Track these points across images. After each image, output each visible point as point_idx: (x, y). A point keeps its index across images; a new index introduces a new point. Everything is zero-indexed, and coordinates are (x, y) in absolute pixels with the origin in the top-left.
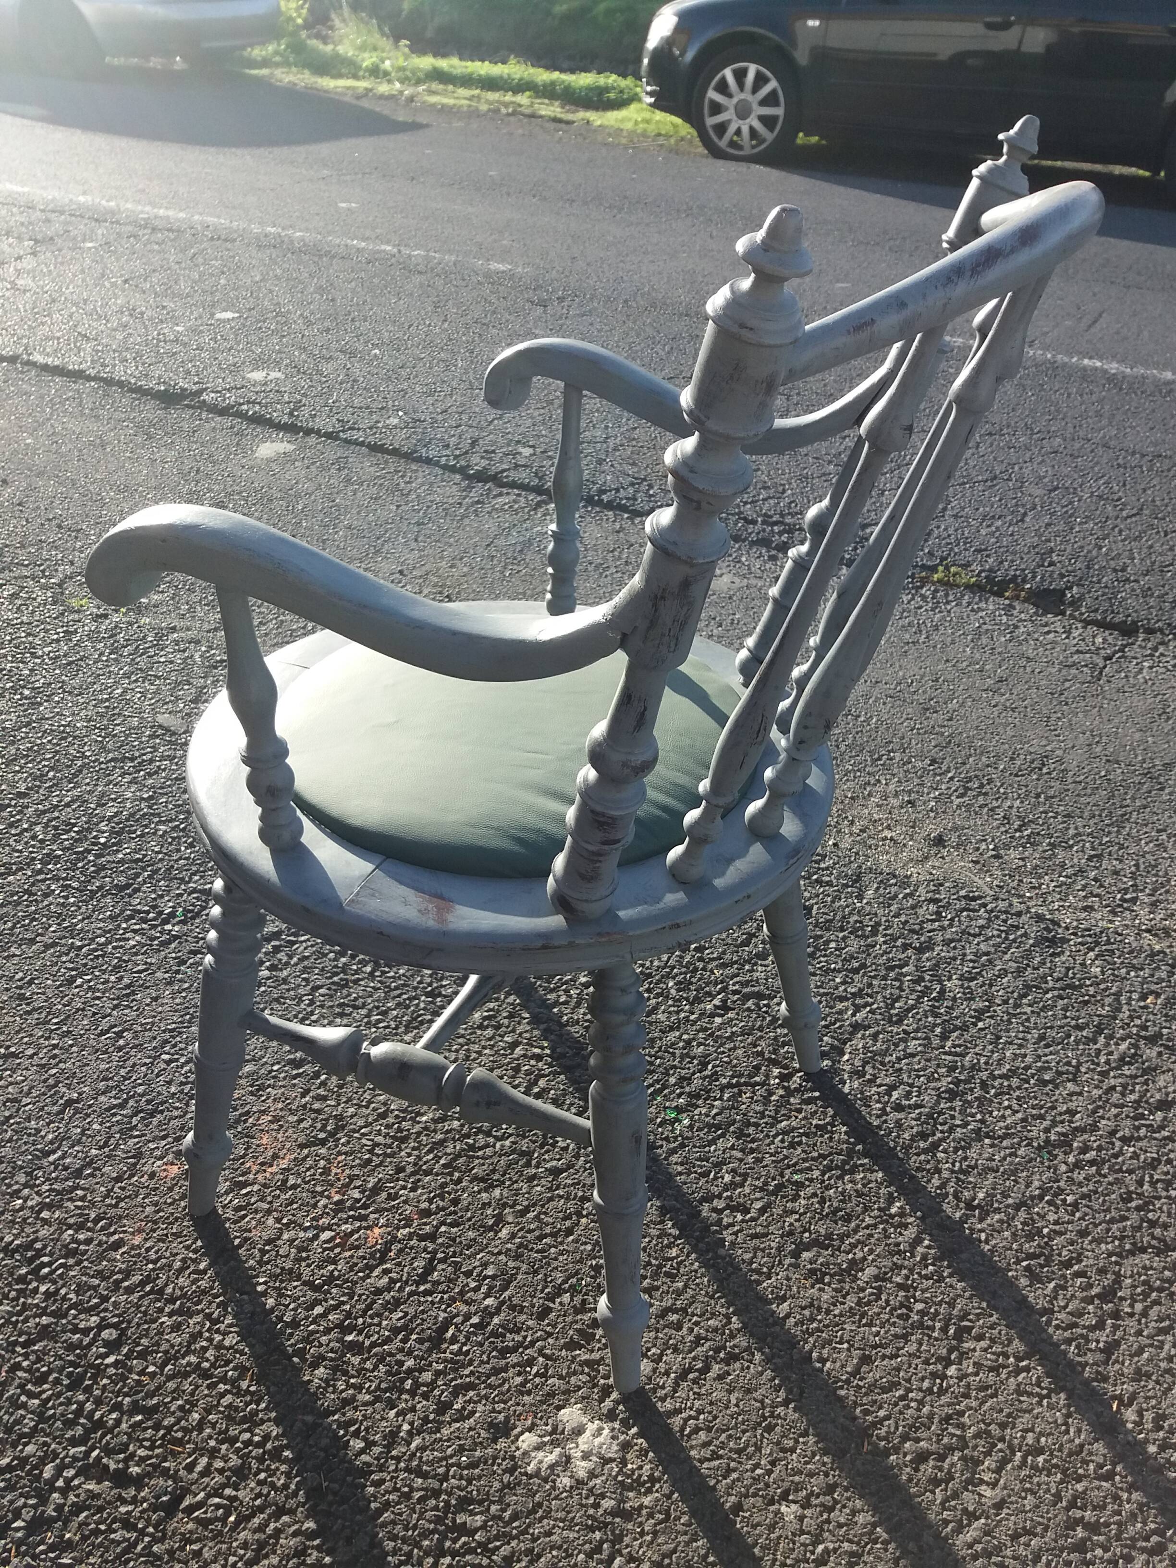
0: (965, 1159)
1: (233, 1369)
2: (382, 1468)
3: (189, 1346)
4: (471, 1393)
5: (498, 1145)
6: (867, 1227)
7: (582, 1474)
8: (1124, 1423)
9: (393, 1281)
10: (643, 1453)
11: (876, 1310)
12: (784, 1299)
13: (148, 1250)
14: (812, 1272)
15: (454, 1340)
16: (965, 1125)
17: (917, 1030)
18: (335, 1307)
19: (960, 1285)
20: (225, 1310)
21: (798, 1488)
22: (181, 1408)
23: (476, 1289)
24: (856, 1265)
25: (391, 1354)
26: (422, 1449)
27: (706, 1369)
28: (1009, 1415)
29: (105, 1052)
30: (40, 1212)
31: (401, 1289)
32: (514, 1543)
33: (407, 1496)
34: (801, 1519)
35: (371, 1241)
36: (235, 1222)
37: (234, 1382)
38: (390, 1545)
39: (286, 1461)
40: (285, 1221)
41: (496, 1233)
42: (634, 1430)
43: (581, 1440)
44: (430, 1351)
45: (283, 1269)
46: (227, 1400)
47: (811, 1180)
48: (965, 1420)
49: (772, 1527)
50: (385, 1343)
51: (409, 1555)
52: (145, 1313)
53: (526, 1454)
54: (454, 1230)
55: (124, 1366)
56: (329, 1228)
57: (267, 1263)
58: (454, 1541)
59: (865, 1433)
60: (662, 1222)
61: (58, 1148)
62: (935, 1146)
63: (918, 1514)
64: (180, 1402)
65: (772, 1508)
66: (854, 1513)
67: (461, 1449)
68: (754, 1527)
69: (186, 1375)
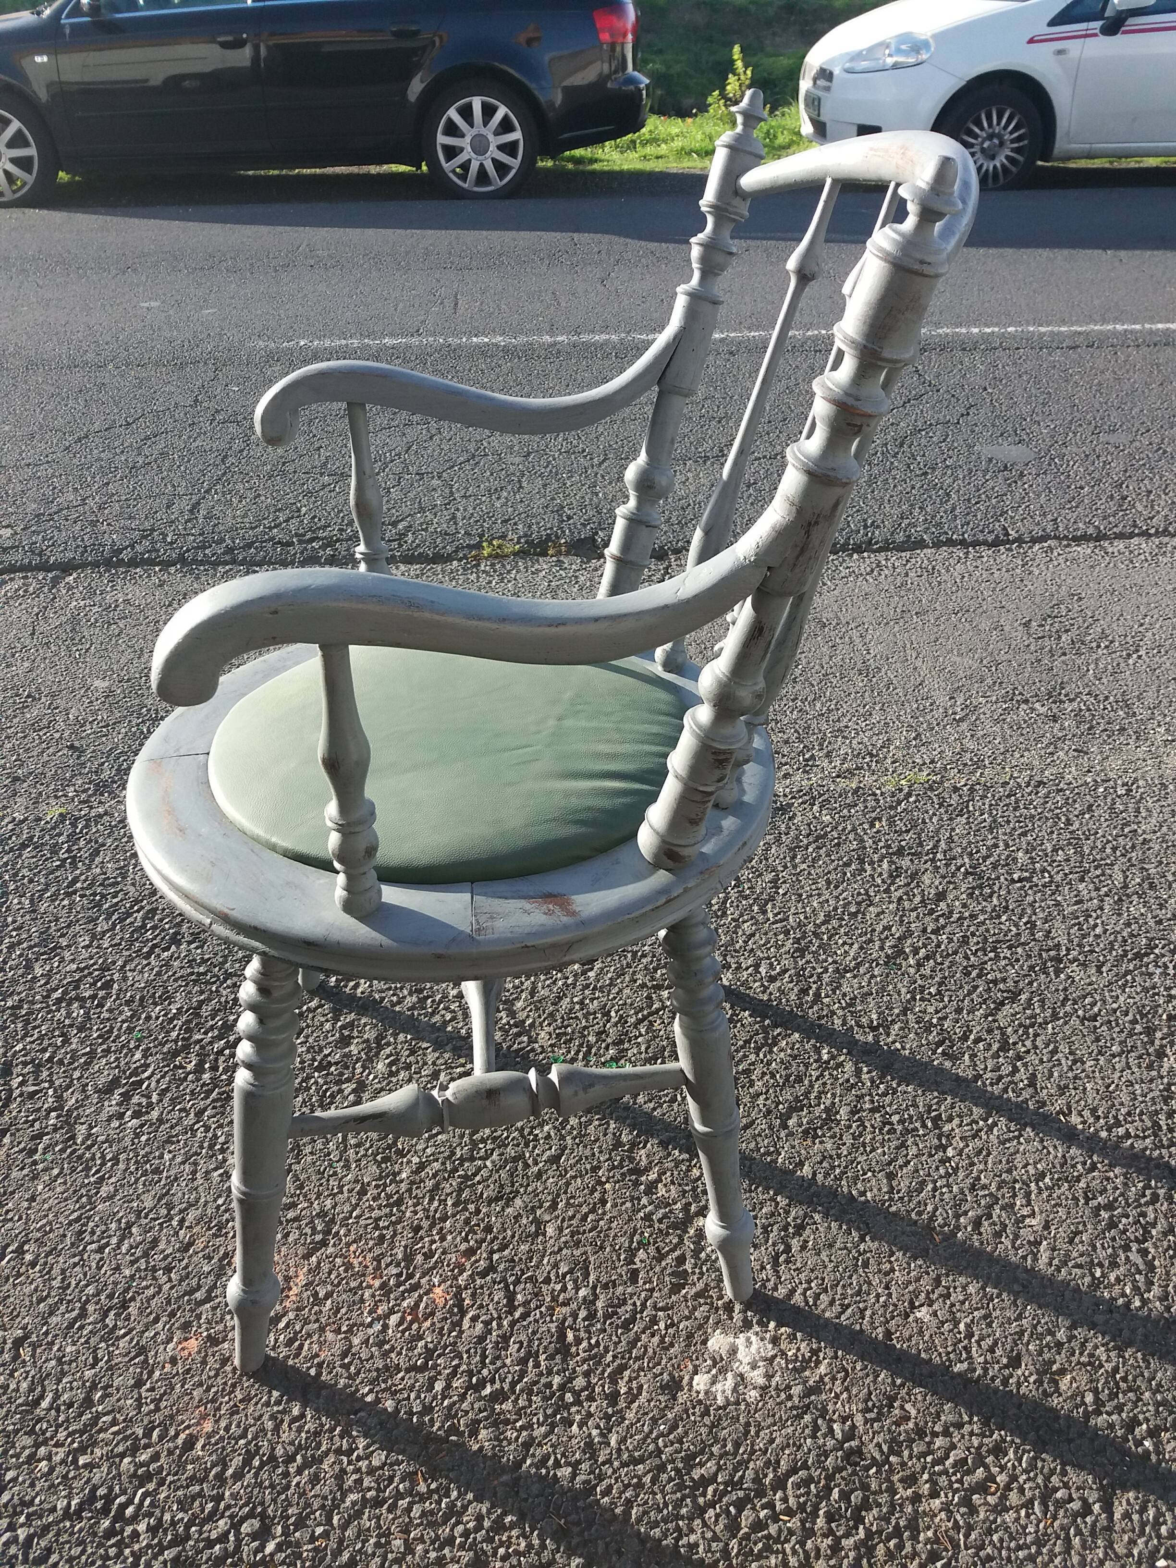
0: (844, 995)
1: (402, 1480)
2: (601, 1478)
3: (340, 1488)
4: (627, 1373)
5: (488, 1163)
6: (817, 1079)
7: (761, 1381)
8: (1075, 1127)
9: (487, 1323)
10: (792, 1338)
11: (870, 1137)
12: (801, 1164)
13: (227, 1429)
14: (806, 1132)
15: (578, 1341)
16: (826, 970)
17: (741, 915)
18: (454, 1373)
19: (910, 1089)
20: (351, 1436)
21: (916, 1294)
22: (378, 1545)
23: (564, 1289)
24: (831, 1112)
25: (536, 1383)
26: (623, 1440)
27: (788, 1249)
28: (1008, 1162)
29: (19, 1275)
30: (75, 1461)
31: (500, 1326)
32: (751, 1465)
33: (640, 1485)
34: (935, 1314)
35: (440, 1302)
36: (297, 1355)
37: (410, 1492)
38: (656, 1532)
39: (513, 1525)
40: (344, 1328)
41: (544, 1235)
42: (772, 1325)
43: (740, 1356)
44: (564, 1360)
45: (377, 1370)
46: (416, 1511)
47: (753, 1064)
48: (984, 1181)
49: (921, 1333)
50: (521, 1377)
51: (678, 1529)
52: (272, 1486)
53: (707, 1393)
54: (506, 1252)
55: (289, 1544)
56: (392, 1312)
57: (358, 1373)
58: (704, 1494)
59: (929, 1228)
60: (669, 1154)
61: (44, 1390)
62: (817, 995)
63: (1005, 1264)
64: (372, 1541)
65: (911, 1319)
66: (964, 1288)
67: (654, 1421)
68: (909, 1339)
69: (359, 1514)
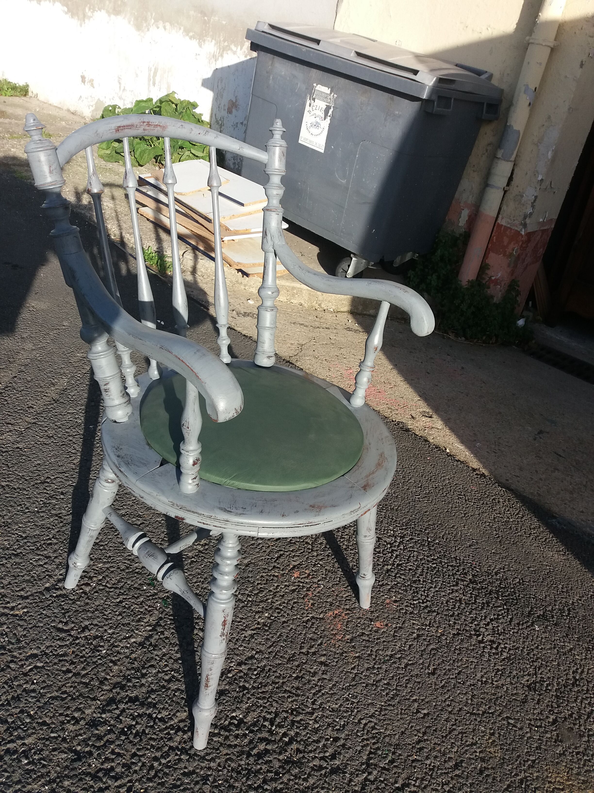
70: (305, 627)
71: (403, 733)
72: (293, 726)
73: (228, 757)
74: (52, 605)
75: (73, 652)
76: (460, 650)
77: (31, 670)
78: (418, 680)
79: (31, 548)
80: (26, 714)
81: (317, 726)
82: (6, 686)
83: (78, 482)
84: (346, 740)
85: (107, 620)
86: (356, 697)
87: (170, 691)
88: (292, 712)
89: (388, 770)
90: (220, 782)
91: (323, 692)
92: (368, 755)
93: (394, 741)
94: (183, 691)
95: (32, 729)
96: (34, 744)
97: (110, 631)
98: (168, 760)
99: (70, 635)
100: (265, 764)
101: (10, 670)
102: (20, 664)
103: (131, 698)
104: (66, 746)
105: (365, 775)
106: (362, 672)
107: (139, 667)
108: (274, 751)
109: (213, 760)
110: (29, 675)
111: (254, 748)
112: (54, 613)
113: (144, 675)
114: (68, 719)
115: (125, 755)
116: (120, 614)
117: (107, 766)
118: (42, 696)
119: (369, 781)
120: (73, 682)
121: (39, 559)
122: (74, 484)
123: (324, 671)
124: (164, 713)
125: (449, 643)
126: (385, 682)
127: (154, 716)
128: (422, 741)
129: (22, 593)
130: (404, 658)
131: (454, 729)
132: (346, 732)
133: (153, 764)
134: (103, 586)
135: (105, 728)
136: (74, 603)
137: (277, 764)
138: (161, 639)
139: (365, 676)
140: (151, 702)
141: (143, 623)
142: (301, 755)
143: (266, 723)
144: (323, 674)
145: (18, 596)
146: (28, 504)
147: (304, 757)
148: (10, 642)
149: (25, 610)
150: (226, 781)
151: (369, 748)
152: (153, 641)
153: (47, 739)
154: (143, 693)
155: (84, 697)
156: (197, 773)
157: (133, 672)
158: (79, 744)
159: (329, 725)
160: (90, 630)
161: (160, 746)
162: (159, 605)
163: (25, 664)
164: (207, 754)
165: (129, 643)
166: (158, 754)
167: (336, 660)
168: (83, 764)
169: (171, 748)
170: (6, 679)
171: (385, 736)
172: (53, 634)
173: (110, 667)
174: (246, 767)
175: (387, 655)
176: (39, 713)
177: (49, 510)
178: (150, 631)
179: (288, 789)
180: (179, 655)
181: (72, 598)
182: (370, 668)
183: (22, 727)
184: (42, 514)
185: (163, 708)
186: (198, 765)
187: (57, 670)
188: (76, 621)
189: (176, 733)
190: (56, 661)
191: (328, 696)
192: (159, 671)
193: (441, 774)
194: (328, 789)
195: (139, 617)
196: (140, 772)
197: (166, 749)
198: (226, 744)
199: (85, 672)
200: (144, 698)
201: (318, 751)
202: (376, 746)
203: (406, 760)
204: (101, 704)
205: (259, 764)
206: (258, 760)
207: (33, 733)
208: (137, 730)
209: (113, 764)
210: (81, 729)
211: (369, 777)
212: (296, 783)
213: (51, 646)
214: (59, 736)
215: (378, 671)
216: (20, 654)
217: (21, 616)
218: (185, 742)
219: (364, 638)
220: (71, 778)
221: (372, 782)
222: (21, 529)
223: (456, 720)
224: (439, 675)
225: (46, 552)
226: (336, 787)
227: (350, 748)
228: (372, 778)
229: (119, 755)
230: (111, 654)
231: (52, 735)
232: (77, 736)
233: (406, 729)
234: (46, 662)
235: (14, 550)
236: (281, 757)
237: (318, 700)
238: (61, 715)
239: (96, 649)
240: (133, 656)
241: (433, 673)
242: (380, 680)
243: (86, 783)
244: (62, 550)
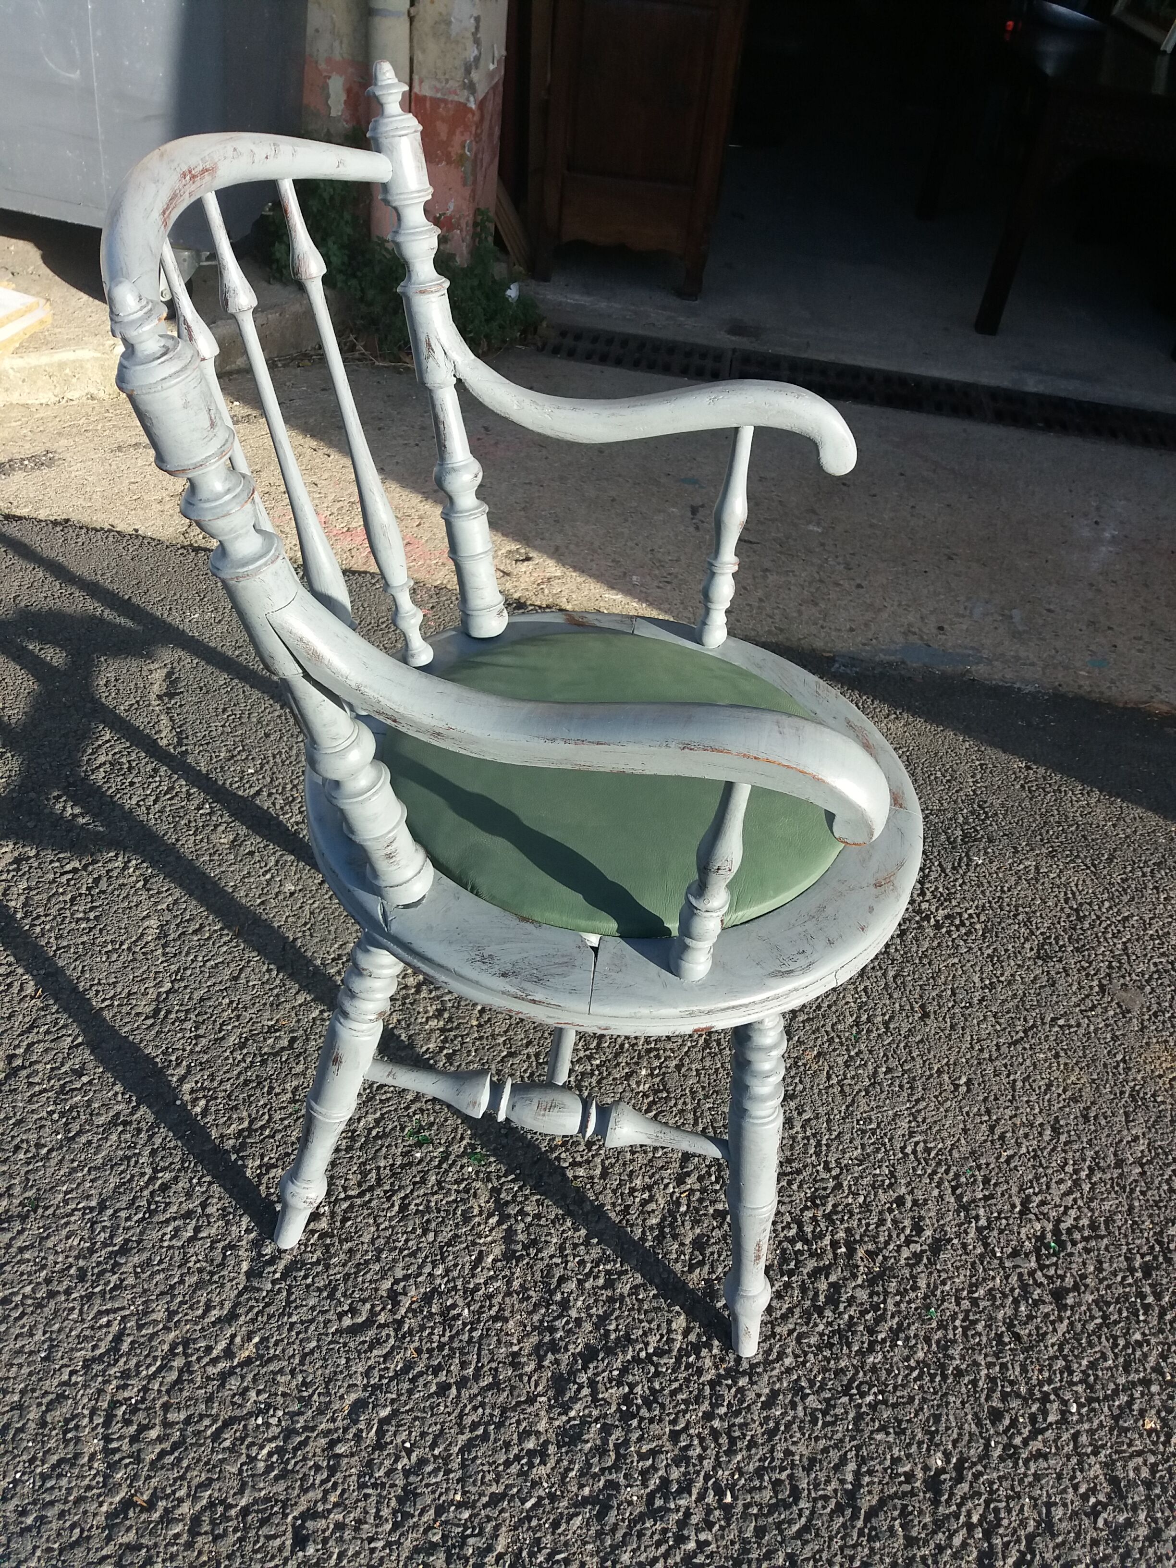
6: (228, 1079)
11: (224, 1014)
12: (299, 1007)
14: (277, 1031)
19: (146, 1052)
24: (243, 1045)
59: (237, 935)
70: (713, 1056)
71: (965, 1131)
72: (835, 1224)
73: (795, 1334)
74: (293, 1297)
75: (418, 1351)
76: (926, 956)
77: (380, 1433)
78: (919, 1038)
79: (136, 1218)
80: (453, 1508)
81: (861, 1199)
82: (369, 1491)
83: (83, 1030)
84: (911, 1192)
85: (413, 1254)
86: (870, 1119)
87: (627, 1299)
88: (813, 1202)
89: (992, 1196)
90: (819, 1378)
91: (824, 1142)
92: (953, 1193)
93: (965, 1149)
94: (643, 1285)
95: (488, 1522)
96: (514, 1542)
97: (439, 1271)
98: (725, 1403)
99: (382, 1326)
100: (850, 1305)
101: (346, 1460)
102: (350, 1436)
103: (580, 1353)
104: (564, 1503)
105: (973, 1225)
106: (845, 1075)
107: (542, 1297)
108: (845, 1279)
109: (781, 1356)
110: (387, 1444)
111: (816, 1294)
112: (313, 1308)
113: (565, 1305)
114: (524, 1461)
115: (663, 1446)
116: (425, 1232)
117: (654, 1482)
118: (447, 1459)
119: (986, 1228)
120: (472, 1398)
121: (177, 1230)
122: (80, 1040)
123: (796, 1109)
124: (653, 1340)
125: (905, 953)
126: (884, 1069)
127: (643, 1354)
128: (995, 1126)
129: (215, 1313)
130: (875, 1016)
131: (1015, 1081)
132: (903, 1181)
133: (712, 1427)
134: (345, 1199)
135: (593, 1430)
136: (327, 1267)
137: (862, 1295)
138: (530, 1225)
139: (853, 1078)
140: (618, 1338)
141: (477, 1219)
142: (880, 1257)
143: (799, 1246)
144: (800, 1114)
145: (214, 1324)
146: (33, 1137)
147: (885, 1258)
148: (293, 1415)
149: (256, 1340)
150: (825, 1370)
151: (946, 1183)
152: (521, 1237)
153: (529, 1518)
154: (591, 1332)
155: (514, 1409)
156: (779, 1390)
157: (543, 1311)
158: (581, 1486)
159: (874, 1188)
160: (405, 1294)
161: (696, 1393)
162: (470, 1169)
163: (361, 1431)
164: (768, 1352)
165: (489, 1269)
166: (705, 1406)
167: (797, 1080)
168: (618, 1509)
169: (712, 1384)
170: (355, 1478)
171: (950, 1151)
172: (352, 1345)
173: (501, 1330)
174: (830, 1329)
175: (852, 1027)
176: (473, 1489)
177: (90, 1122)
178: (499, 1223)
179: (906, 1318)
180: (583, 1232)
181: (314, 1260)
182: (847, 1061)
183: (469, 1532)
184: (83, 1139)
185: (645, 1334)
186: (770, 1377)
187: (425, 1399)
188: (366, 1294)
189: (698, 1357)
190: (406, 1386)
191: (835, 1143)
192: (578, 1280)
193: (1050, 1154)
194: (949, 1278)
195: (459, 1212)
196: (709, 1452)
197: (707, 1390)
198: (776, 1319)
199: (473, 1367)
200: (601, 1340)
201: (895, 1236)
202: (952, 1174)
203: (999, 1167)
204: (549, 1400)
205: (844, 1312)
206: (837, 1308)
207: (497, 1528)
208: (641, 1396)
209: (660, 1473)
210: (558, 1462)
211: (980, 1223)
212: (909, 1302)
213: (371, 1368)
214: (540, 1498)
215: (862, 1060)
216: (333, 1420)
217: (260, 1357)
218: (722, 1360)
219: (801, 1019)
220: (624, 1543)
221: (989, 1227)
222: (74, 1195)
223: (1005, 1066)
224: (935, 1012)
225: (174, 1209)
226: (958, 1268)
227: (926, 1200)
228: (983, 1222)
229: (653, 1453)
230: (482, 1307)
231: (528, 1505)
232: (564, 1475)
233: (964, 1121)
234: (393, 1401)
235: (105, 1245)
236: (859, 1281)
237: (829, 1159)
238: (507, 1464)
239: (447, 1318)
240: (516, 1284)
241: (925, 1015)
242: (875, 1073)
243: (653, 1533)
244: (199, 1184)
